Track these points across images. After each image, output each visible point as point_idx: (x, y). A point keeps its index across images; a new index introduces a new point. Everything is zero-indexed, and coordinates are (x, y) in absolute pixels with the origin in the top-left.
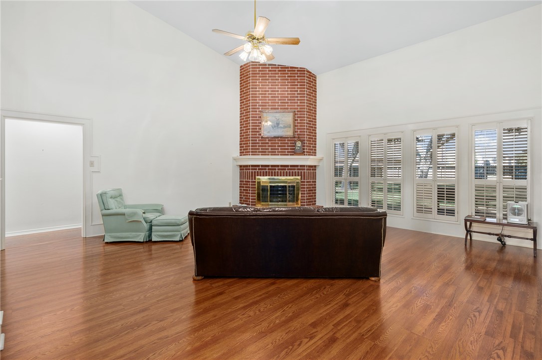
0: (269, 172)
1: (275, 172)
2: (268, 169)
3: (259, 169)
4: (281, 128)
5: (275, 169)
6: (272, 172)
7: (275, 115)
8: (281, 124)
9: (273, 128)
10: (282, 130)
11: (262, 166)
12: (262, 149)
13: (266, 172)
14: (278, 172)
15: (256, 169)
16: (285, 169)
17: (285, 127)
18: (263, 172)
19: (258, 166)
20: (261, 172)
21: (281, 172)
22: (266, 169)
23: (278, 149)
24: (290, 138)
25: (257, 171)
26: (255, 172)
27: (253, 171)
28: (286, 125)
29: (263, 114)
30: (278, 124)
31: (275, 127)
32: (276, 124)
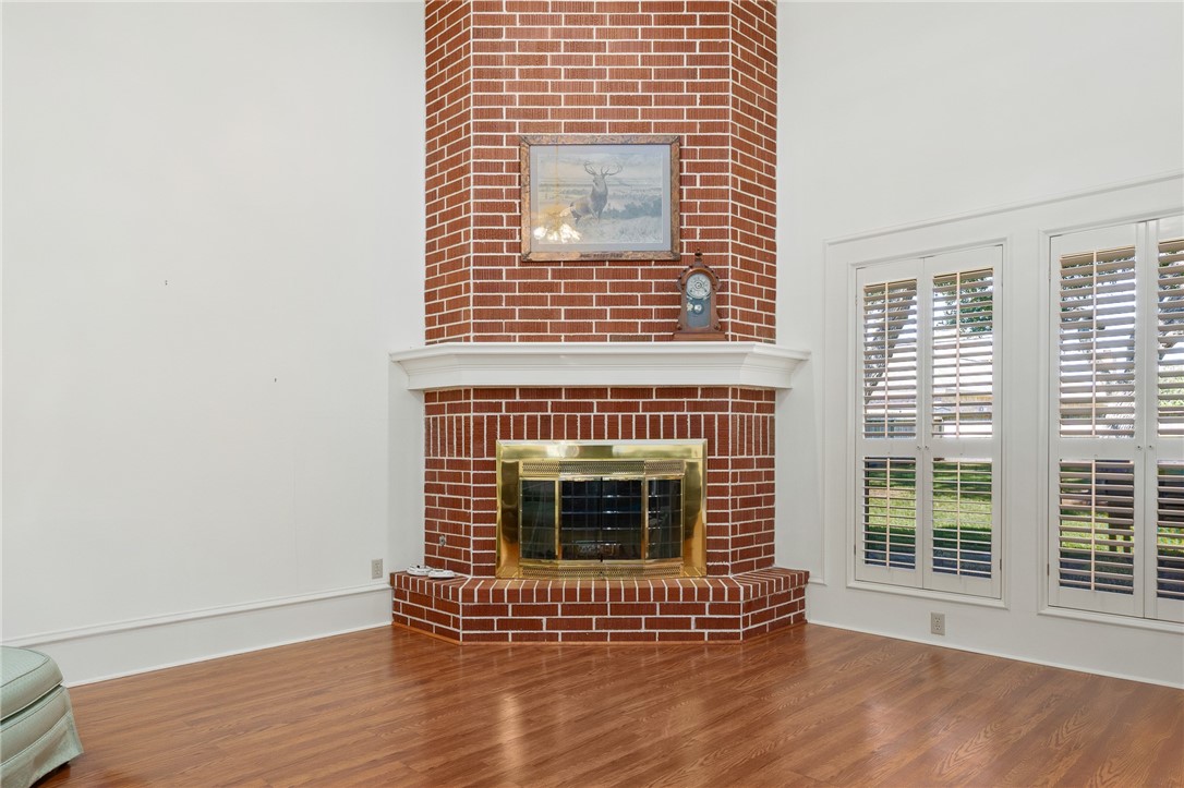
0: (559, 421)
1: (585, 420)
2: (556, 407)
3: (511, 408)
4: (615, 214)
5: (588, 407)
6: (572, 421)
7: (584, 157)
8: (615, 197)
9: (578, 218)
10: (621, 224)
11: (526, 391)
12: (523, 313)
13: (546, 420)
14: (599, 420)
15: (497, 408)
16: (633, 407)
17: (632, 212)
18: (532, 421)
19: (508, 392)
20: (519, 421)
21: (613, 419)
22: (543, 407)
23: (601, 314)
24: (658, 262)
25: (504, 413)
26: (492, 421)
27: (485, 415)
28: (638, 204)
29: (528, 154)
30: (600, 198)
31: (587, 211)
32: (589, 199)
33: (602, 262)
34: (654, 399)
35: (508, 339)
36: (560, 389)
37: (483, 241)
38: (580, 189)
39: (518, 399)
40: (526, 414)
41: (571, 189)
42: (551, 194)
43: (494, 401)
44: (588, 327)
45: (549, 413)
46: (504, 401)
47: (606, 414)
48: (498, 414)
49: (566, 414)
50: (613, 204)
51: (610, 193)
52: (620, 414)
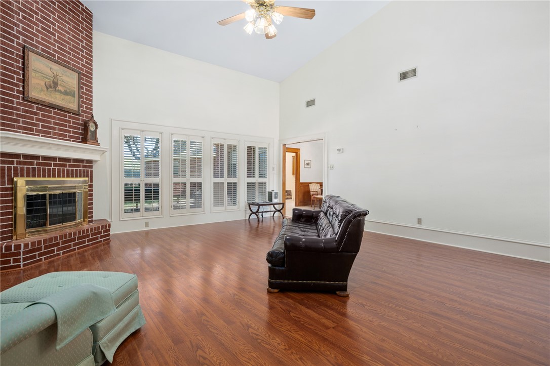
0: (39, 170)
1: (49, 170)
2: (38, 164)
3: (18, 163)
4: (60, 92)
5: (50, 165)
6: (44, 170)
7: (50, 65)
8: (60, 85)
9: (47, 88)
10: (63, 96)
11: (25, 156)
12: (24, 122)
13: (34, 169)
14: (54, 170)
15: (12, 163)
16: (65, 165)
17: (66, 93)
18: (28, 169)
19: (17, 156)
20: (22, 169)
21: (59, 170)
22: (32, 164)
23: (54, 129)
24: (73, 114)
25: (15, 165)
26: (9, 169)
27: (6, 166)
28: (68, 91)
29: (28, 54)
30: (56, 84)
31: (51, 87)
32: (52, 83)
33: (55, 108)
34: (72, 163)
35: (17, 132)
36: (39, 157)
37: (5, 84)
38: (49, 77)
39: (22, 160)
40: (25, 166)
41: (45, 76)
42: (37, 75)
43: (11, 159)
44: (50, 133)
45: (35, 166)
46: (15, 160)
47: (57, 168)
48: (13, 166)
49: (42, 167)
50: (60, 88)
51: (59, 83)
52: (61, 168)
